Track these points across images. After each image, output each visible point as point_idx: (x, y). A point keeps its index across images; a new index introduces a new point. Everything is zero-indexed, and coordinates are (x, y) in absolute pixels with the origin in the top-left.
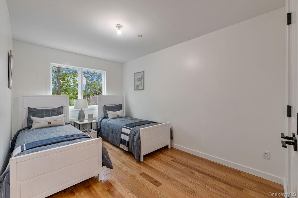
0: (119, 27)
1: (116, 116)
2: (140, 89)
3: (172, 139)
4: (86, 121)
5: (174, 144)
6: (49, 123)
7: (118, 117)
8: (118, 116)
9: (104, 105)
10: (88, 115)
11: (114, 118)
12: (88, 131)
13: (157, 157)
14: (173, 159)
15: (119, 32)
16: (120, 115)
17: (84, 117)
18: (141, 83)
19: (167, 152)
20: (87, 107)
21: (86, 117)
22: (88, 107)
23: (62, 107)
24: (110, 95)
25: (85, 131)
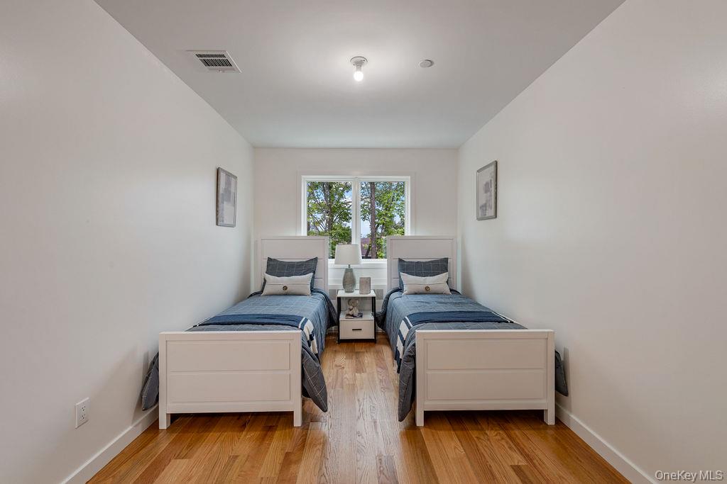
0: (359, 63)
1: (422, 288)
2: (488, 215)
3: (566, 394)
4: (356, 293)
5: (572, 416)
6: (285, 288)
7: (427, 291)
8: (427, 288)
9: (400, 260)
10: (361, 278)
11: (416, 294)
12: (356, 314)
13: (474, 434)
14: (522, 462)
15: (359, 76)
16: (432, 288)
17: (353, 283)
18: (491, 196)
19: (526, 432)
20: (357, 262)
21: (358, 286)
22: (362, 263)
23: (316, 259)
24: (419, 234)
25: (351, 313)
